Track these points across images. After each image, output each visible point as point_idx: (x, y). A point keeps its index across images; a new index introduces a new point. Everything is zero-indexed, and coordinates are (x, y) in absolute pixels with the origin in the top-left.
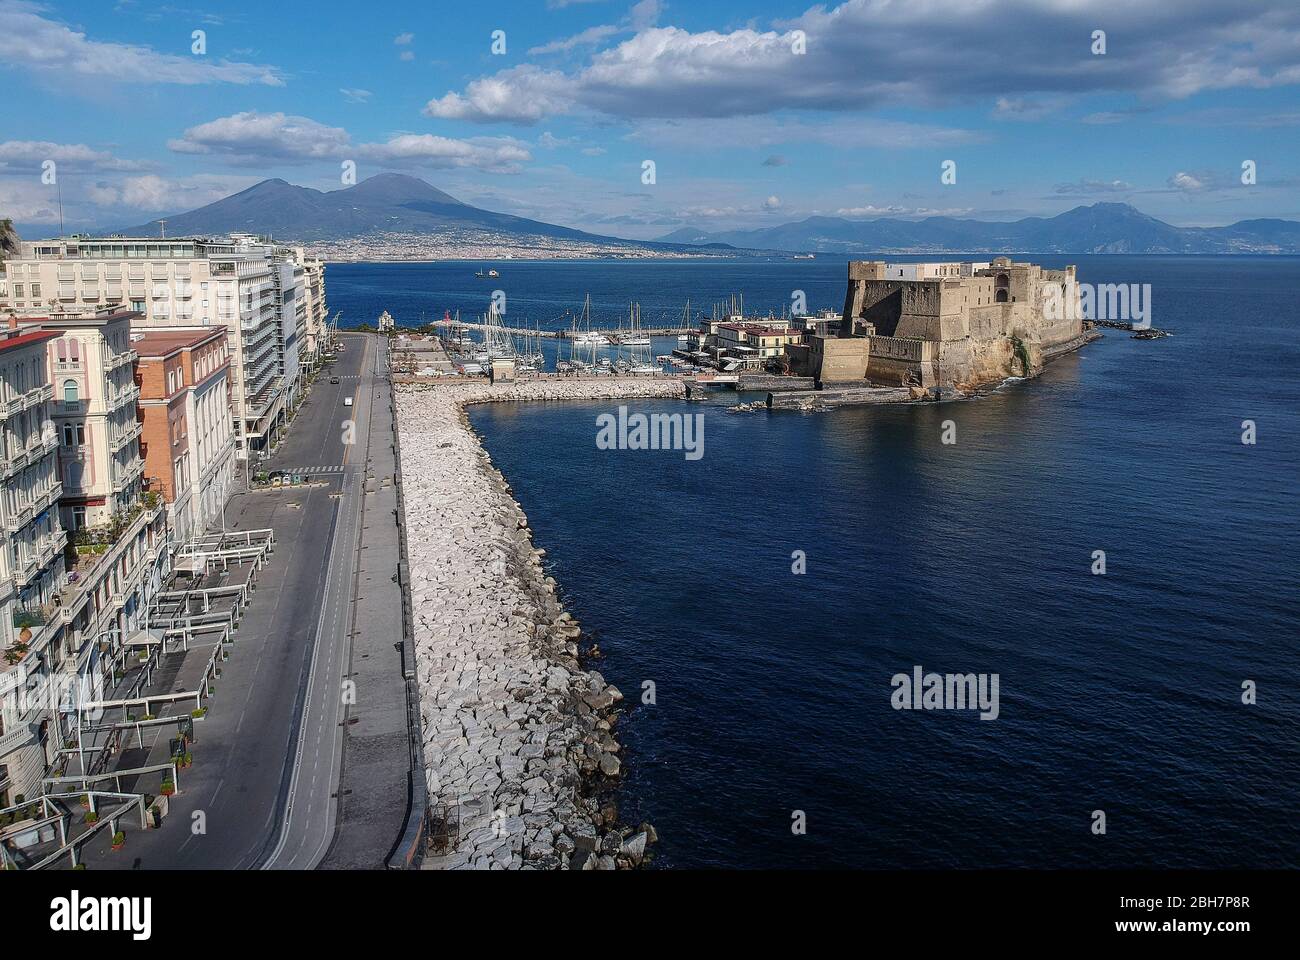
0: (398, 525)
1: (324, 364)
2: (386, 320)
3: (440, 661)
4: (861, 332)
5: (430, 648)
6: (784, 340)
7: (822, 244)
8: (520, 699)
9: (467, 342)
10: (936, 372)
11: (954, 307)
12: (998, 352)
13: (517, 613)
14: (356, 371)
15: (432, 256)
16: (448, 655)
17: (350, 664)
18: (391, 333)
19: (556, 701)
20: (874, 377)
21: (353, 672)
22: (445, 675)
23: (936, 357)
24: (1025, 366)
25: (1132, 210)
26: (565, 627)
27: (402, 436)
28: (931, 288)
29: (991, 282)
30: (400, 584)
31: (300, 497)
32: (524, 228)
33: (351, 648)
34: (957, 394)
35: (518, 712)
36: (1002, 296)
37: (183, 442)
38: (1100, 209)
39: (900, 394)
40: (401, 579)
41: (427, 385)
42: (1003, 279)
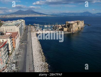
0: (32, 48)
1: (25, 30)
2: (30, 25)
4: (67, 27)
5: (35, 61)
6: (61, 27)
7: (64, 15)
8: (41, 66)
9: (36, 26)
10: (72, 31)
11: (74, 26)
12: (77, 28)
13: (41, 57)
14: (28, 30)
15: (33, 16)
18: (30, 26)
19: (44, 66)
20: (68, 31)
22: (36, 63)
23: (72, 30)
24: (79, 30)
25: (89, 12)
26: (44, 58)
27: (32, 38)
28: (72, 24)
29: (77, 23)
31: (24, 45)
32: (40, 14)
33: (29, 61)
34: (74, 32)
35: (41, 67)
36: (78, 24)
37: (16, 43)
38: (86, 12)
39: (70, 33)
40: (32, 54)
41: (33, 32)
42: (78, 23)
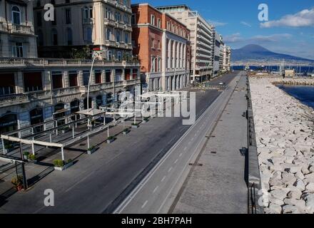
0: (248, 99)
3: (279, 173)
5: (270, 161)
16: (287, 170)
17: (199, 155)
21: (199, 162)
22: (288, 190)
30: (247, 118)
33: (205, 145)
40: (248, 115)
